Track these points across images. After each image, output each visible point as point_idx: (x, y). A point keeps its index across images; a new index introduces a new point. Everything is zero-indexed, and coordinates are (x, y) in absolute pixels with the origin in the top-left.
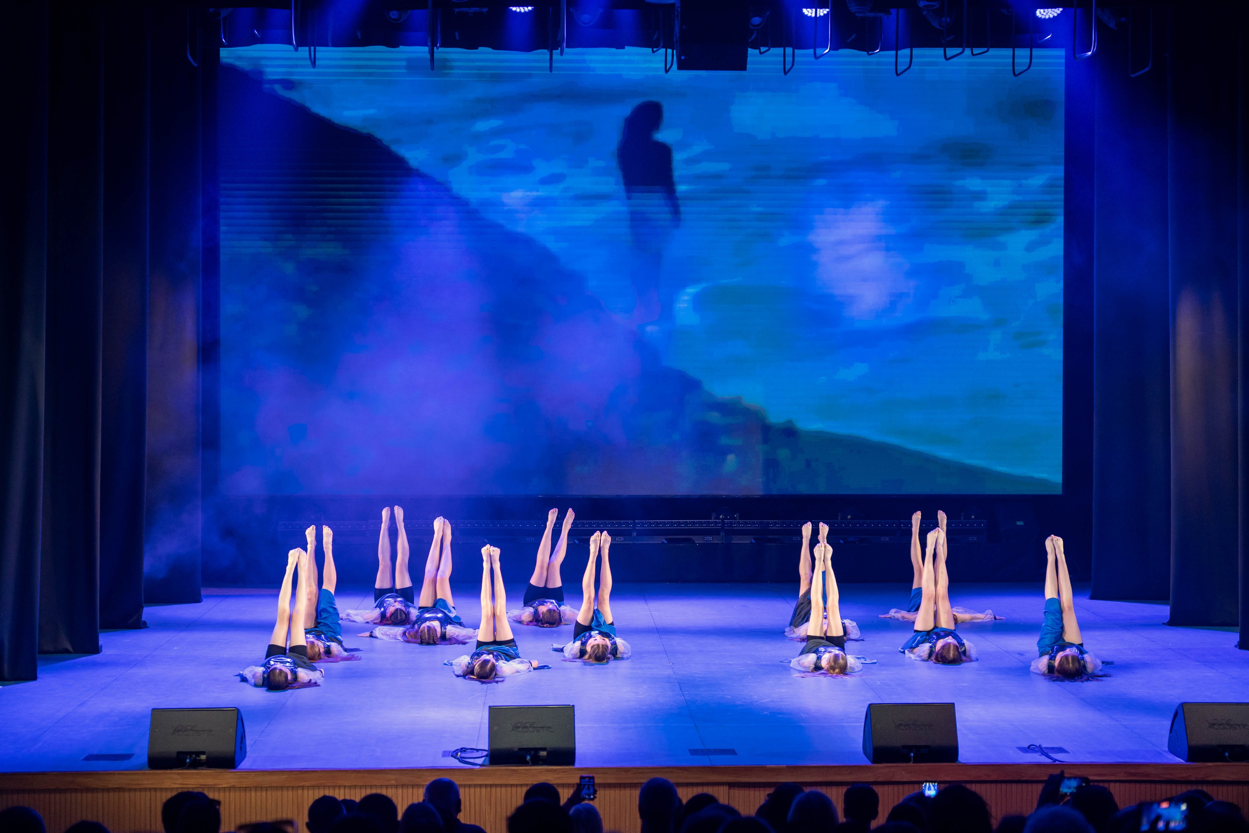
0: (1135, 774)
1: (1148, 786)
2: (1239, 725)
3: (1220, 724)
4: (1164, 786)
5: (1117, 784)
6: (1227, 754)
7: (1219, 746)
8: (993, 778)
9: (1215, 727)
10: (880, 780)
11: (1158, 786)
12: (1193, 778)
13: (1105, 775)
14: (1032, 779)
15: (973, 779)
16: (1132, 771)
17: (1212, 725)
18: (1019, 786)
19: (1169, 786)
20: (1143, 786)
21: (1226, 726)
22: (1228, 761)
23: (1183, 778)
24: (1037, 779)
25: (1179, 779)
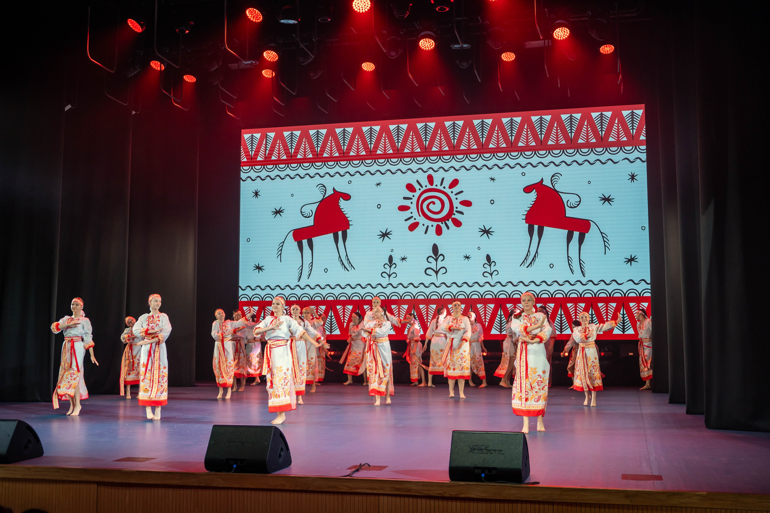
0: (397, 489)
1: (411, 500)
2: (495, 450)
3: (481, 450)
4: (424, 501)
5: (386, 498)
6: (483, 475)
7: (476, 468)
8: (287, 488)
9: (476, 451)
10: (202, 485)
11: (419, 500)
12: (447, 495)
13: (375, 489)
14: (317, 490)
15: (273, 488)
16: (397, 486)
17: (472, 450)
18: (308, 495)
19: (428, 501)
20: (407, 499)
21: (485, 451)
22: (483, 482)
23: (439, 494)
24: (321, 490)
25: (436, 495)
